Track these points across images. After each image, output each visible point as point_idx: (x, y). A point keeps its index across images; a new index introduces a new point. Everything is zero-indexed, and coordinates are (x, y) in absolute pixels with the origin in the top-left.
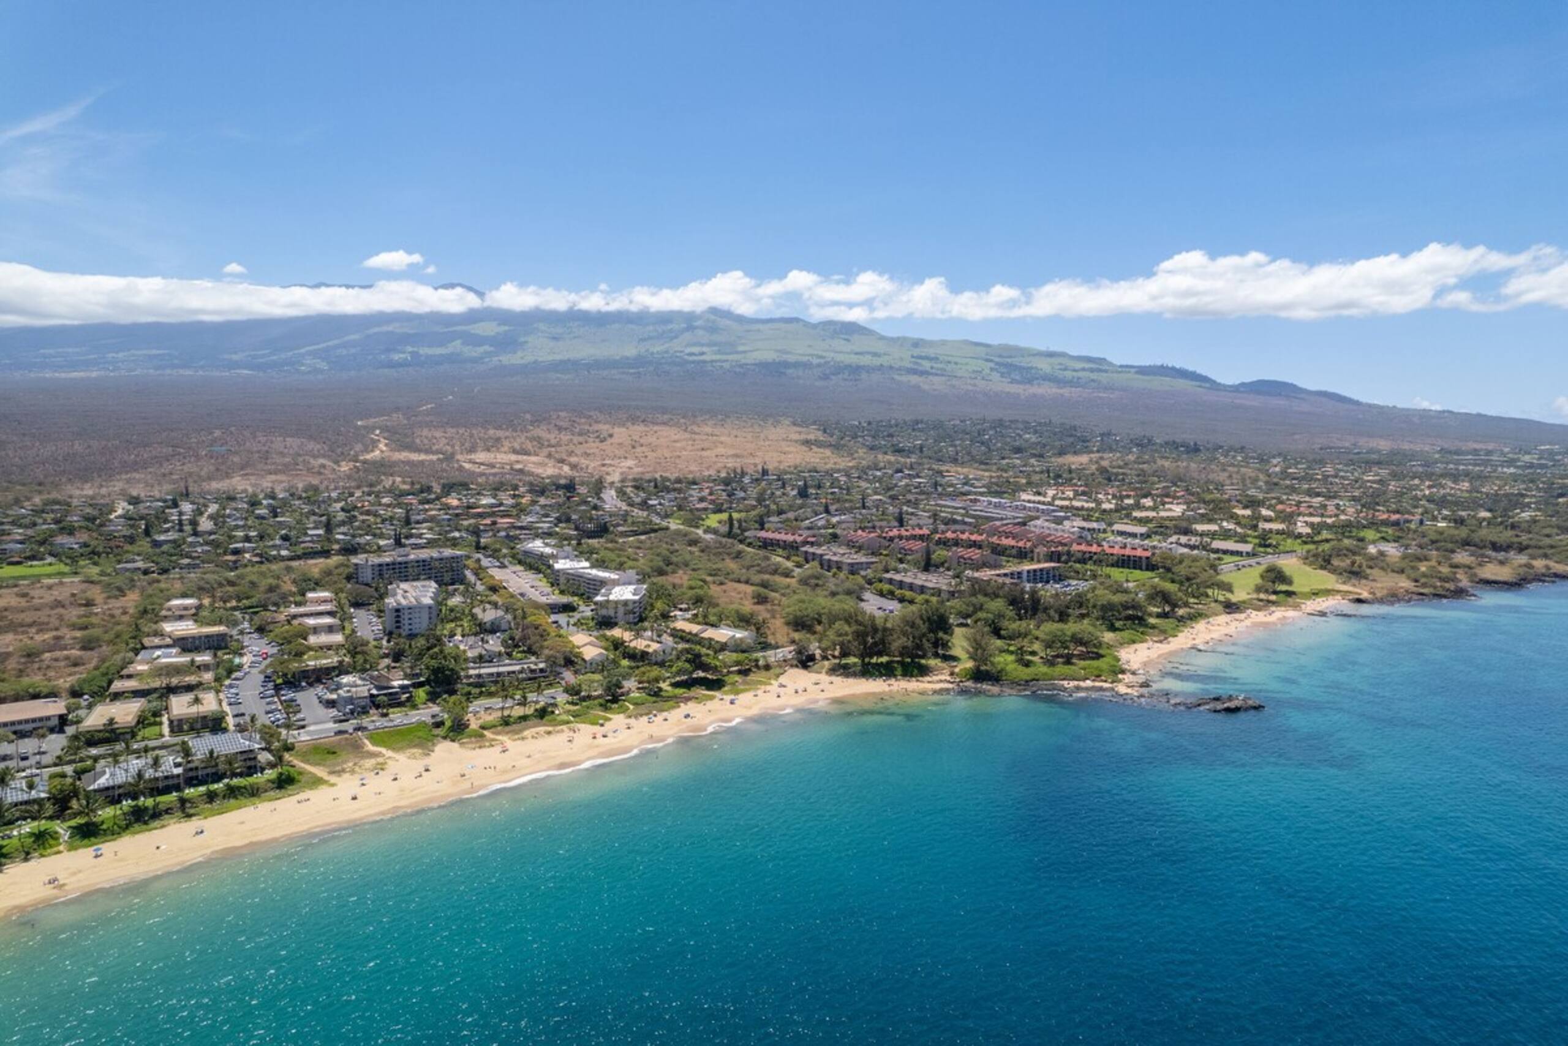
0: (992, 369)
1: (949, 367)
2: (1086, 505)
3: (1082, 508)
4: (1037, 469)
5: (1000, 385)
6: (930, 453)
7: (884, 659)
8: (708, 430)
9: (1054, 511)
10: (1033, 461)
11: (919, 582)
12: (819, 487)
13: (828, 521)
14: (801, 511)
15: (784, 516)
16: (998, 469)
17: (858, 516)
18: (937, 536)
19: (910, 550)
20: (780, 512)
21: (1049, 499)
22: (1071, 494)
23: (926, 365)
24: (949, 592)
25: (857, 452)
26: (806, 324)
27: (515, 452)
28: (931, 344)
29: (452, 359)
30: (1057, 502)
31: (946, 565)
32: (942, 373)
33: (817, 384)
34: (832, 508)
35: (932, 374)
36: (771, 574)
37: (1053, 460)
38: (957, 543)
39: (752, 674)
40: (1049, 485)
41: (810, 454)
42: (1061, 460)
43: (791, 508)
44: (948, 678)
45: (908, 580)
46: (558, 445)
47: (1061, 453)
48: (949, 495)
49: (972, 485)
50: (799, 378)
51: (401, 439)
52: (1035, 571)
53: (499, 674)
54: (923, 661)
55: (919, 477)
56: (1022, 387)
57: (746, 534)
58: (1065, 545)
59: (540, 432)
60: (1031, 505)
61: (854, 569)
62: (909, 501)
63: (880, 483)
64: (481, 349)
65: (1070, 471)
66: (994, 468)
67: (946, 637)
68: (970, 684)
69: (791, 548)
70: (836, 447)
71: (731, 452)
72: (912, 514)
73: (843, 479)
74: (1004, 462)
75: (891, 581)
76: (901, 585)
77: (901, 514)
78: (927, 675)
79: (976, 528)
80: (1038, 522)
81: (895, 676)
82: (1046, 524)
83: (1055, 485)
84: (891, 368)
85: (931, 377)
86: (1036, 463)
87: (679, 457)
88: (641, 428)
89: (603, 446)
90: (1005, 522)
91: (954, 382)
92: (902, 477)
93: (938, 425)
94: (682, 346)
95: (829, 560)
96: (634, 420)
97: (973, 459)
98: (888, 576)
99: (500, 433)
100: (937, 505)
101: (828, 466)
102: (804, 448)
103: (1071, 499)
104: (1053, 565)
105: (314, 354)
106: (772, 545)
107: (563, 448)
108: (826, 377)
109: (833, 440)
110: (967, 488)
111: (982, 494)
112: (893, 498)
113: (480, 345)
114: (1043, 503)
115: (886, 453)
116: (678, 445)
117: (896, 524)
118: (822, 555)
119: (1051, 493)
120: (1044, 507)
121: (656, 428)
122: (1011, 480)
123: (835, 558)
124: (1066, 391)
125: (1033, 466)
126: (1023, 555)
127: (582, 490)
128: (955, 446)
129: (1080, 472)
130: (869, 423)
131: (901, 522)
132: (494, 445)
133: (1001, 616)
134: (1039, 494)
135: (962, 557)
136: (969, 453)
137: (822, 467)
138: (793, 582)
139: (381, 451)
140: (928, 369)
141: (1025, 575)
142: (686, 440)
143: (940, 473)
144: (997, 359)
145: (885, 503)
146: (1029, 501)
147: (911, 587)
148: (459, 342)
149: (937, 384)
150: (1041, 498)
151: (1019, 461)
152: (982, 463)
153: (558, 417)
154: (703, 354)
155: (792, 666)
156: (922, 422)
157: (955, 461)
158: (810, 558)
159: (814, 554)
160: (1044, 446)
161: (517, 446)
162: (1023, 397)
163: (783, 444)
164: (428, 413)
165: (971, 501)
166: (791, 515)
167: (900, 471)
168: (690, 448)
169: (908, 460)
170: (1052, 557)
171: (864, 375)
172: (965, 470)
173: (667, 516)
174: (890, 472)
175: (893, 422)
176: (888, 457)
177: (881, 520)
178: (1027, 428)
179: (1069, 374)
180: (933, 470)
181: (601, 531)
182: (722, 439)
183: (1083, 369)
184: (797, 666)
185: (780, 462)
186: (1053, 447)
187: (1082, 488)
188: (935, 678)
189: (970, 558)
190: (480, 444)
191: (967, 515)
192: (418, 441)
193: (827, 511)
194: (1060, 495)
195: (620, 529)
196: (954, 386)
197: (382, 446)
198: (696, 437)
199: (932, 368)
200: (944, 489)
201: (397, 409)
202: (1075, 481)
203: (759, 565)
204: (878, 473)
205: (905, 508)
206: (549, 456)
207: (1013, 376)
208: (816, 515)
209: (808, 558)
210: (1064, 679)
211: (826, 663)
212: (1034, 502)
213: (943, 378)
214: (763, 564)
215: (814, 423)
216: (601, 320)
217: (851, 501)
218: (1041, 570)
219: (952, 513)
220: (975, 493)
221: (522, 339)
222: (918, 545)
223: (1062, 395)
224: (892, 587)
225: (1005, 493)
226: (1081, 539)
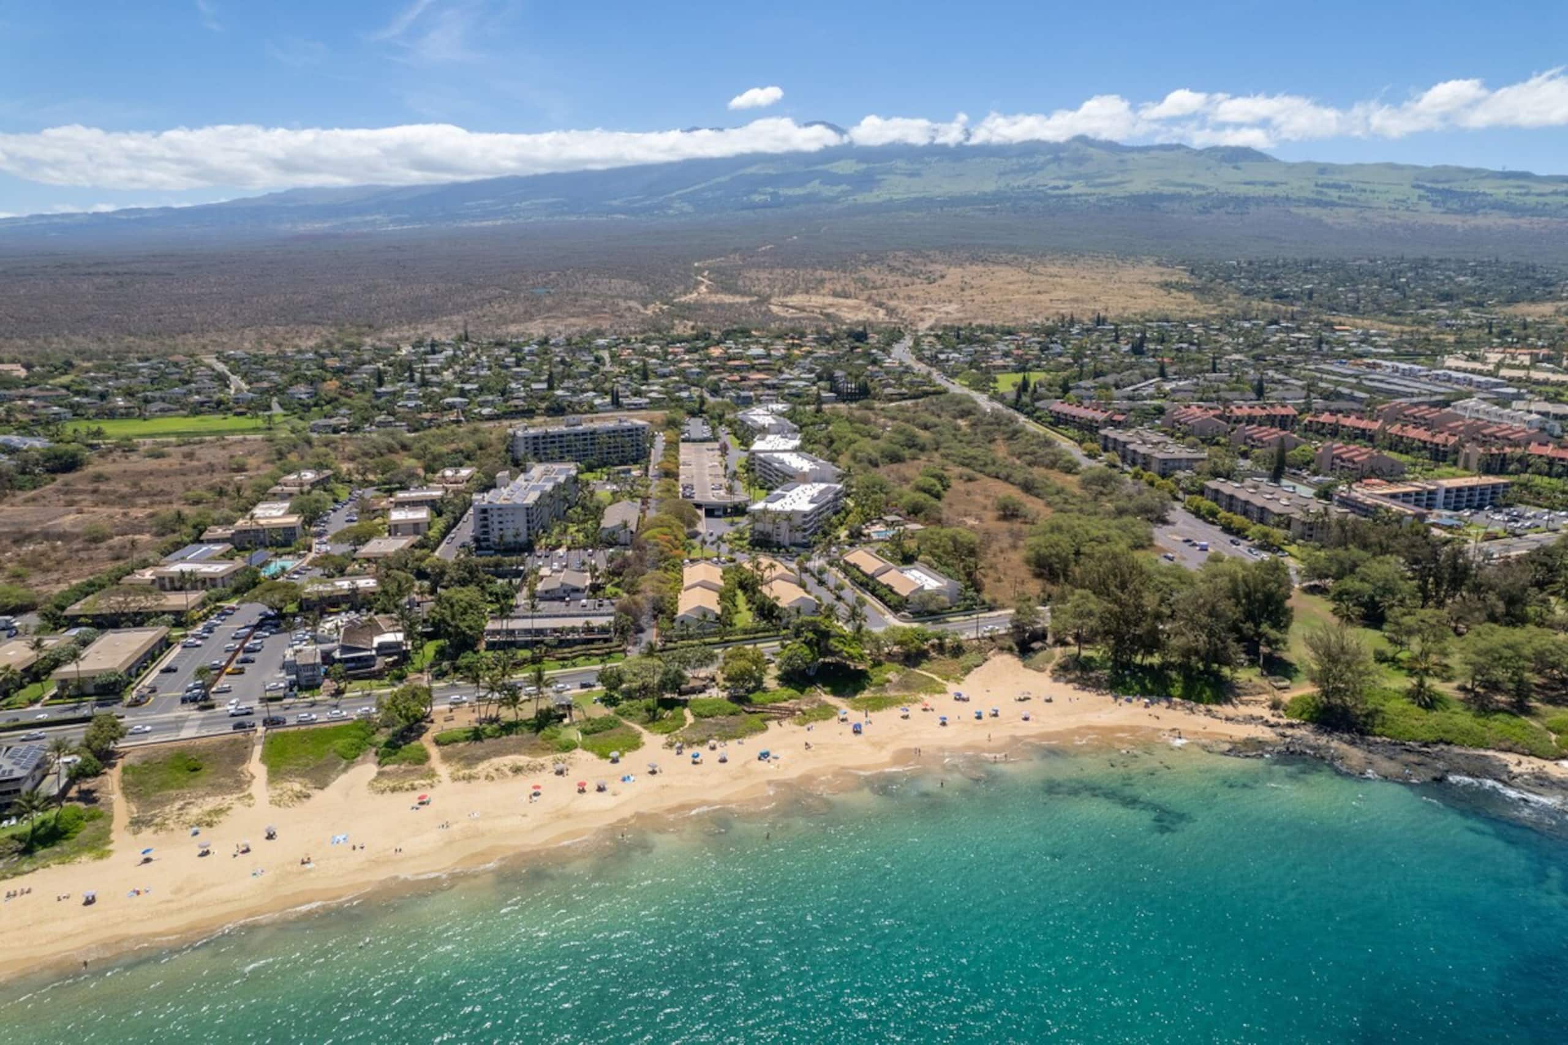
0: (1420, 197)
1: (1363, 197)
2: (1554, 378)
3: (1546, 382)
4: (1473, 322)
5: (1430, 215)
6: (1323, 300)
7: (1156, 660)
8: (1053, 270)
9: (1497, 385)
10: (1467, 311)
11: (1258, 501)
12: (1162, 341)
13: (1158, 388)
14: (1127, 373)
15: (1101, 380)
16: (1414, 322)
17: (1201, 382)
18: (1307, 418)
19: (1260, 440)
20: (1097, 374)
21: (1491, 367)
22: (1526, 360)
23: (1334, 194)
24: (1304, 523)
25: (1227, 297)
26: (1189, 151)
27: (835, 294)
28: (1340, 169)
29: (807, 199)
30: (1504, 372)
31: (1313, 466)
32: (1353, 203)
33: (1196, 218)
34: (1170, 370)
35: (1338, 205)
36: (1047, 467)
37: (1497, 309)
38: (1335, 432)
39: (925, 665)
40: (1491, 346)
41: (1167, 299)
42: (1509, 310)
43: (1114, 368)
44: (1267, 714)
45: (1242, 495)
46: (883, 286)
47: (1512, 300)
48: (1338, 356)
49: (1373, 344)
50: (1173, 212)
51: (725, 282)
52: (1459, 490)
53: (540, 632)
54: (1226, 671)
55: (1300, 331)
56: (1459, 217)
57: (1038, 404)
58: (1517, 445)
59: (869, 273)
60: (1461, 375)
61: (1167, 469)
62: (1280, 363)
63: (1246, 338)
64: (839, 189)
65: (1525, 326)
66: (1409, 320)
67: (1273, 633)
68: (1305, 733)
69: (1088, 429)
70: (1201, 291)
71: (1073, 295)
72: (1280, 382)
73: (1199, 331)
74: (1425, 312)
75: (1216, 495)
76: (1231, 502)
77: (1261, 382)
78: (1228, 701)
79: (1367, 410)
80: (1471, 403)
81: (1168, 696)
82: (1484, 406)
83: (1501, 345)
84: (1288, 199)
85: (1337, 209)
86: (1471, 314)
87: (1009, 301)
88: (979, 268)
89: (929, 288)
90: (1415, 400)
91: (1368, 214)
92: (1277, 331)
93: (1338, 266)
94: (1049, 179)
95: (1134, 452)
96: (974, 259)
97: (1380, 308)
98: (1213, 484)
99: (827, 274)
100: (1317, 370)
101: (1184, 315)
102: (1162, 292)
103: (1524, 367)
104: (1492, 480)
105: (681, 198)
106: (1066, 422)
107: (884, 291)
108: (1205, 211)
109: (1198, 283)
110: (1365, 348)
111: (1384, 356)
112: (1258, 358)
113: (839, 184)
114: (1480, 373)
115: (1263, 299)
116: (1011, 287)
117: (1253, 396)
118: (1125, 444)
119: (1494, 357)
120: (1482, 379)
121: (996, 268)
122: (1432, 337)
123: (1142, 450)
124: (1524, 222)
125: (1467, 318)
126: (1440, 455)
127: (873, 339)
128: (1357, 291)
129: (1540, 328)
130: (1250, 263)
131: (1260, 391)
132: (813, 287)
133: (1388, 590)
134: (1474, 358)
135: (1339, 457)
136: (1375, 301)
137: (1177, 315)
138: (1071, 482)
139: (702, 293)
140: (1336, 199)
141: (1441, 497)
142: (1023, 281)
143: (1330, 326)
144: (1428, 185)
145: (1246, 365)
146: (1457, 369)
147: (1246, 508)
148: (817, 182)
149: (1345, 217)
150: (1478, 366)
151: (1445, 312)
152: (1391, 313)
153: (895, 257)
154: (1067, 187)
155: (1002, 649)
156: (1317, 262)
157: (1354, 310)
158: (1110, 445)
159: (1115, 440)
160: (1486, 291)
161: (839, 288)
162: (1460, 230)
163: (1137, 287)
164: (765, 253)
165: (1368, 365)
166: (1110, 379)
167: (1276, 322)
168: (1025, 290)
169: (1290, 308)
170: (1494, 465)
171: (1252, 209)
172: (1367, 322)
173: (954, 375)
174: (1262, 323)
175: (1280, 261)
176: (1264, 304)
177: (1233, 390)
178: (1462, 268)
179: (1531, 200)
180: (1321, 321)
181: (860, 394)
182: (1064, 280)
183: (1555, 193)
184: (1010, 650)
185: (1124, 309)
186: (1500, 293)
187: (1545, 351)
188: (1243, 710)
189: (1351, 460)
190: (802, 285)
191: (1359, 386)
192: (740, 283)
193: (1163, 374)
194: (1508, 361)
195: (889, 390)
196: (1366, 219)
197: (703, 289)
198: (1035, 278)
199: (1340, 197)
200: (1331, 349)
201: (736, 250)
202: (1531, 340)
203: (1033, 453)
204: (1247, 325)
205: (1271, 373)
206: (869, 299)
207: (1449, 204)
208: (1146, 378)
209: (1108, 445)
210: (1509, 750)
211: (1058, 651)
212: (1465, 371)
213: (1353, 210)
214: (1041, 452)
215: (1182, 263)
216: (959, 154)
217: (1199, 361)
218: (1471, 489)
219: (1337, 383)
220: (1376, 355)
221: (879, 177)
222: (1273, 434)
223: (1518, 227)
224: (1214, 505)
225: (1420, 355)
226: (1544, 435)
